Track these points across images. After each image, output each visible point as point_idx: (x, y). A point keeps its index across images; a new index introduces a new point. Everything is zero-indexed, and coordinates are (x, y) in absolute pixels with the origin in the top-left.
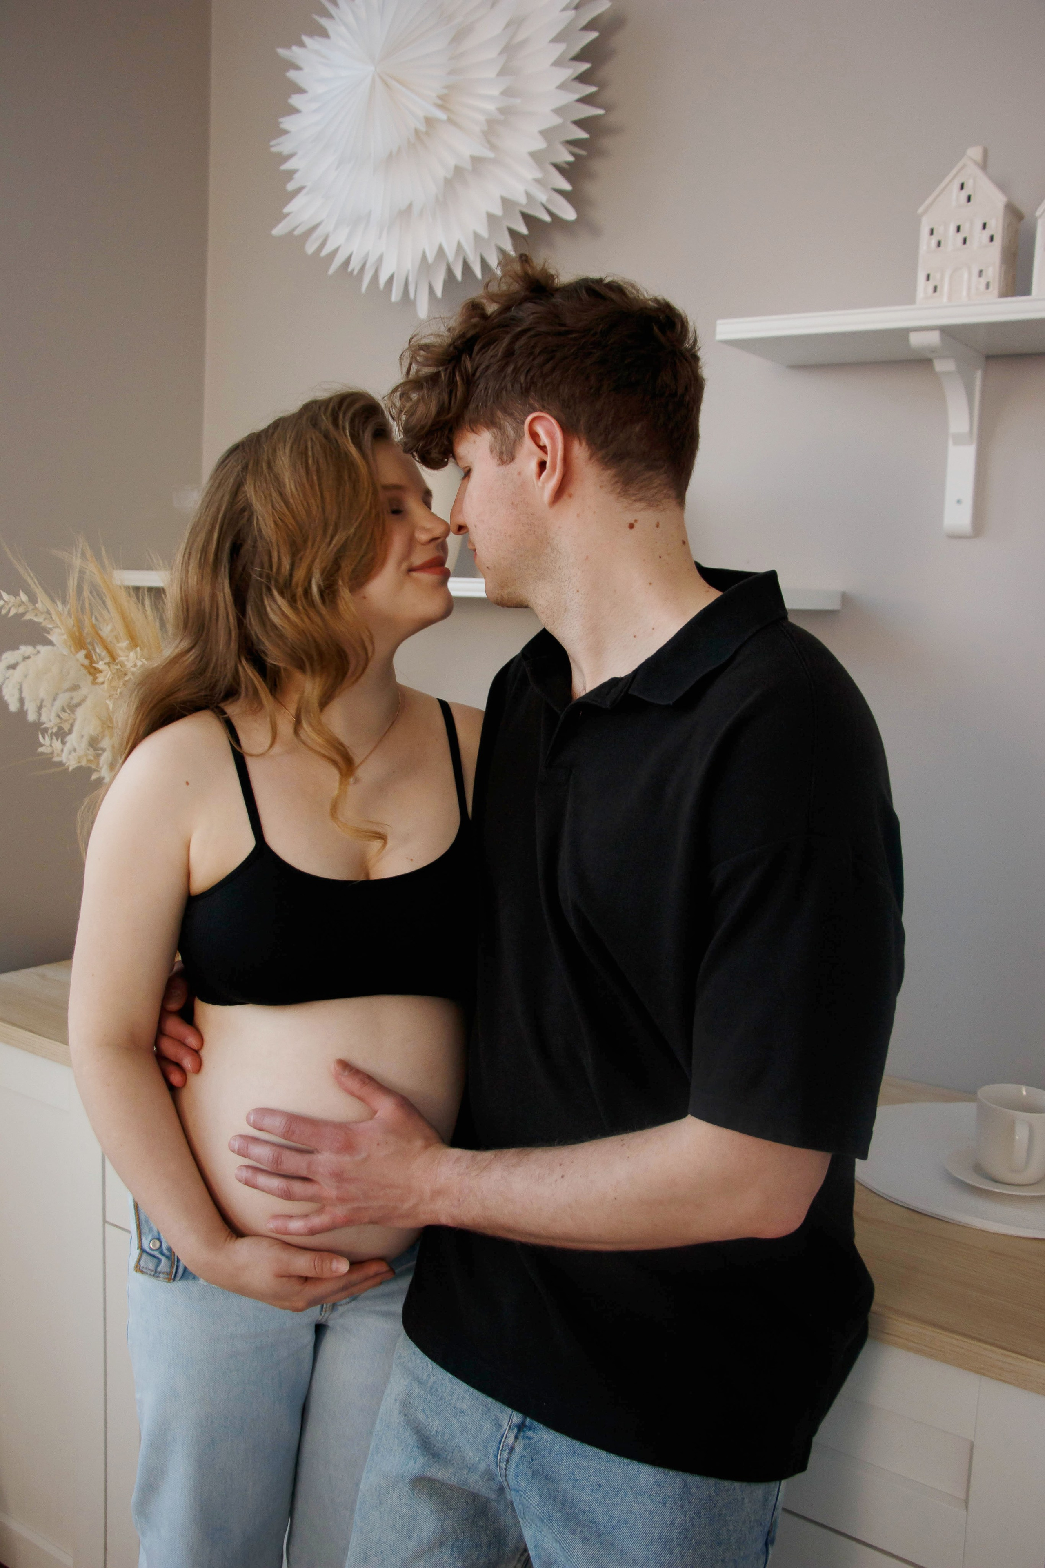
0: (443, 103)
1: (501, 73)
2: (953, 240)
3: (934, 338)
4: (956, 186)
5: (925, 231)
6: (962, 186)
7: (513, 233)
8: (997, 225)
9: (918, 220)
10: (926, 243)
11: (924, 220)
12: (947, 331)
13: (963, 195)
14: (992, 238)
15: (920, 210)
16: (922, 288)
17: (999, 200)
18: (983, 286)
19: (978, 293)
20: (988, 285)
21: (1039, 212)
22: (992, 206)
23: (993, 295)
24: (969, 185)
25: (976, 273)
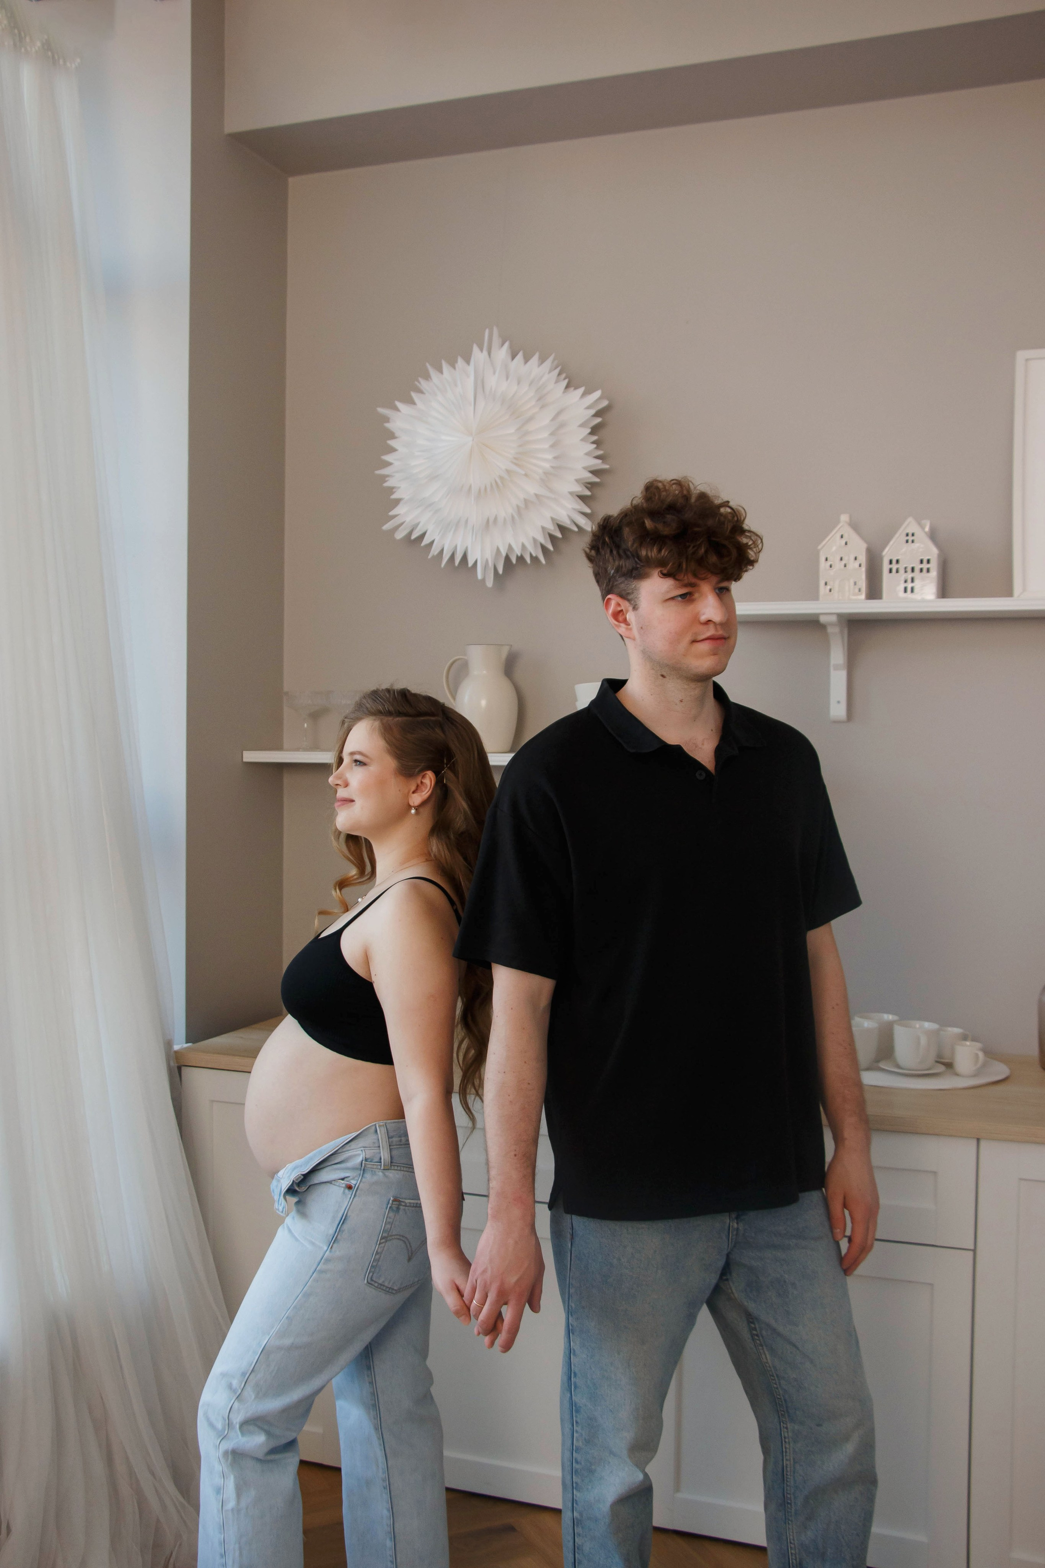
0: (517, 461)
1: (552, 446)
2: (838, 565)
3: (834, 619)
4: (838, 536)
5: (822, 559)
6: (842, 537)
7: (552, 538)
8: (863, 559)
9: (818, 552)
10: (823, 565)
11: (821, 553)
12: (840, 616)
13: (843, 542)
14: (860, 566)
15: (819, 547)
16: (823, 590)
17: (863, 546)
18: (857, 591)
19: (854, 594)
20: (860, 590)
21: (884, 553)
22: (859, 548)
23: (863, 596)
24: (845, 536)
25: (852, 584)
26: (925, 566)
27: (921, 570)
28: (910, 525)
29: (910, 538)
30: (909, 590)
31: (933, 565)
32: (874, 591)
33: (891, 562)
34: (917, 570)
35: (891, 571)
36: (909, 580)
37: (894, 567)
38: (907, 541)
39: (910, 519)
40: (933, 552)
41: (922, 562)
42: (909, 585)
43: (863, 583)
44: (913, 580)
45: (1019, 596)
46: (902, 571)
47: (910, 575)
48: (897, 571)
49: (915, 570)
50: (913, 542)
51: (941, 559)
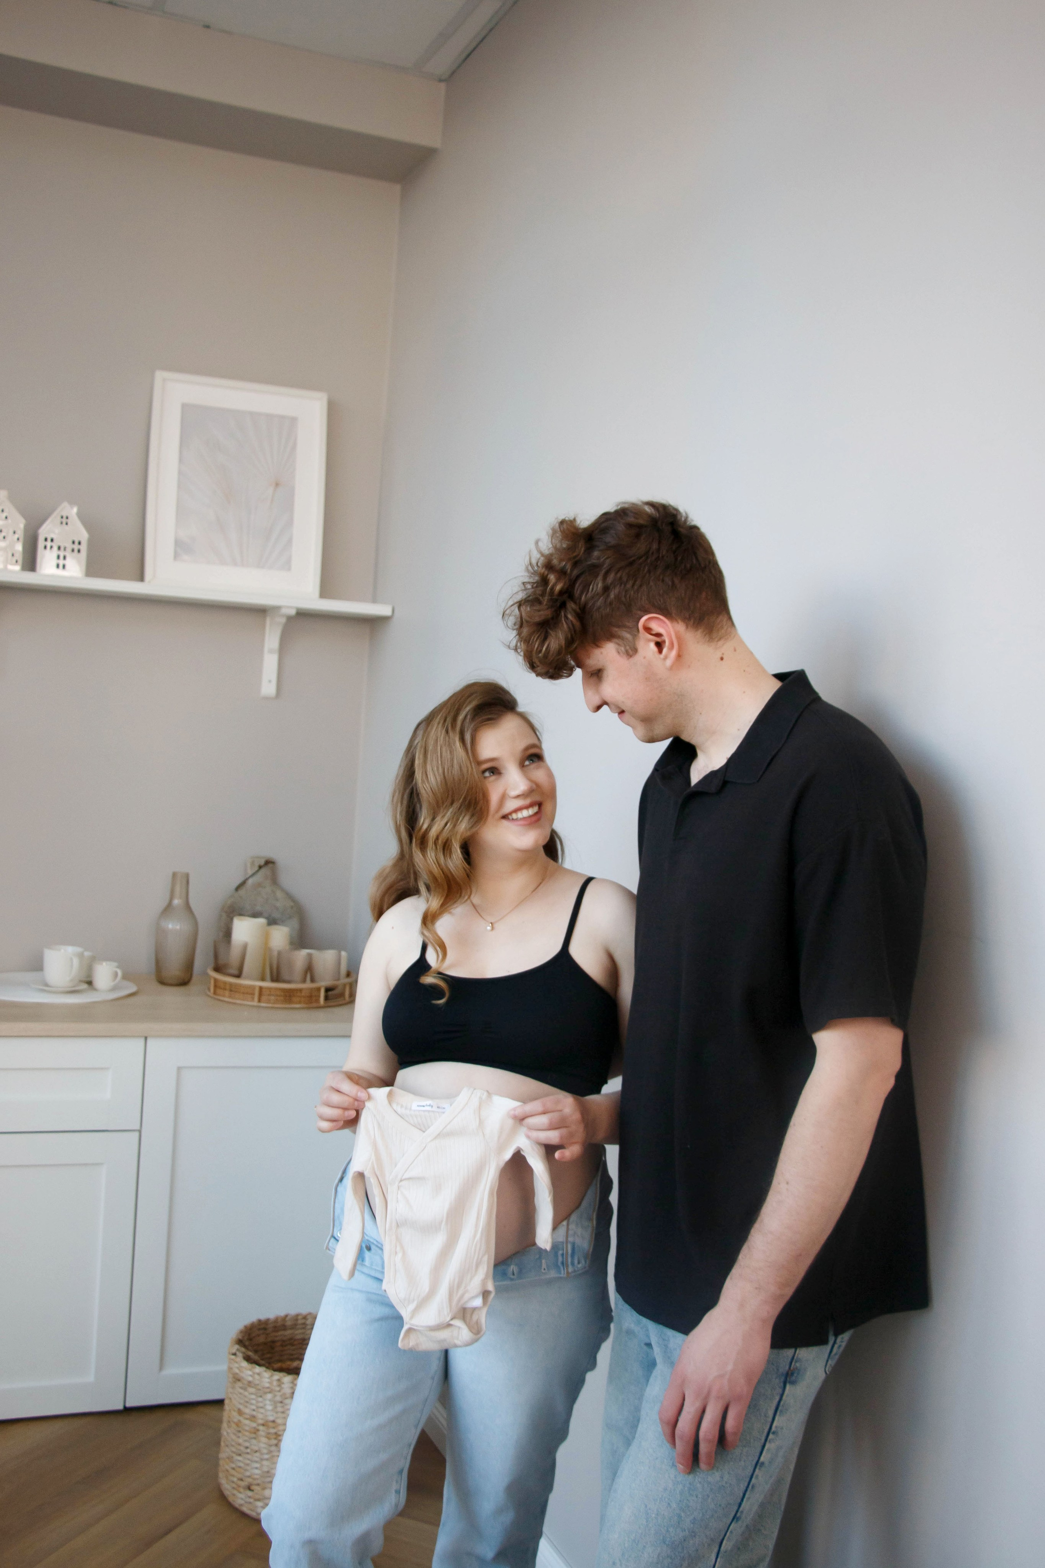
8: (20, 533)
13: (4, 516)
14: (18, 539)
17: (21, 522)
18: (14, 561)
19: (12, 564)
20: (17, 562)
21: (40, 531)
22: (18, 523)
23: (17, 568)
24: (6, 510)
25: (10, 555)
26: (76, 547)
27: (73, 550)
28: (66, 509)
29: (64, 520)
30: (61, 566)
31: (84, 547)
32: (28, 563)
33: (46, 540)
34: (69, 550)
35: (45, 547)
36: (62, 557)
37: (49, 544)
38: (62, 523)
39: (66, 504)
40: (82, 535)
41: (74, 542)
42: (61, 562)
43: (19, 556)
44: (65, 558)
45: (149, 582)
46: (55, 548)
47: (62, 553)
48: (52, 548)
49: (67, 549)
50: (67, 524)
51: (90, 542)
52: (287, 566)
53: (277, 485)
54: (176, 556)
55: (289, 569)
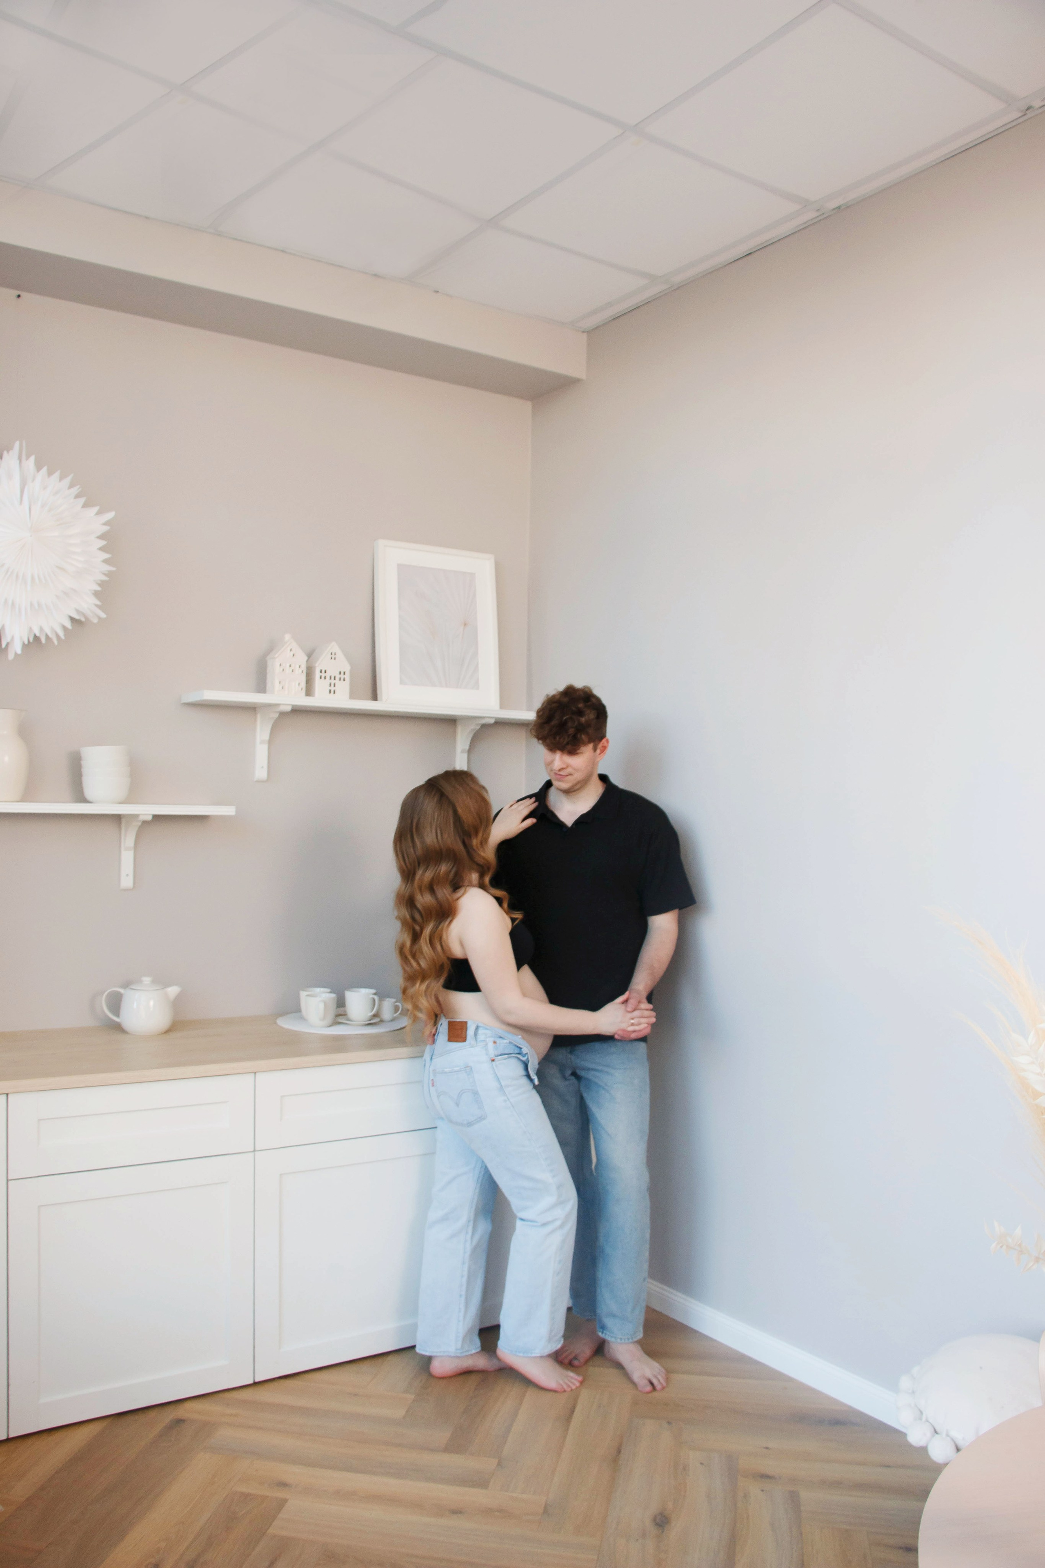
2: (289, 670)
4: (289, 650)
6: (292, 650)
8: (304, 667)
10: (278, 669)
11: (277, 660)
13: (292, 654)
14: (302, 672)
15: (276, 656)
16: (277, 687)
17: (304, 658)
18: (300, 689)
19: (300, 692)
20: (302, 689)
21: (317, 665)
22: (302, 659)
23: (304, 694)
25: (297, 684)
26: (342, 676)
27: (340, 679)
28: (334, 647)
29: (333, 656)
30: (332, 692)
31: (347, 676)
32: (309, 691)
33: (322, 671)
34: (337, 678)
35: (321, 677)
36: (332, 685)
37: (323, 675)
38: (331, 658)
39: (334, 643)
40: (347, 668)
41: (340, 673)
42: (332, 688)
43: (303, 685)
44: (335, 685)
45: (380, 701)
46: (328, 678)
47: (333, 681)
48: (325, 678)
49: (336, 678)
50: (335, 659)
51: (351, 672)
52: (476, 686)
53: (465, 624)
54: (402, 682)
55: (478, 688)
